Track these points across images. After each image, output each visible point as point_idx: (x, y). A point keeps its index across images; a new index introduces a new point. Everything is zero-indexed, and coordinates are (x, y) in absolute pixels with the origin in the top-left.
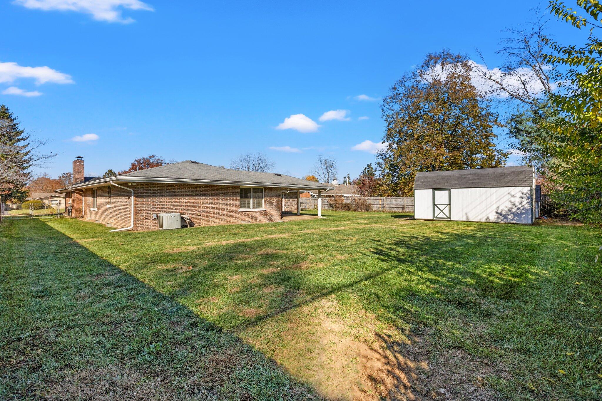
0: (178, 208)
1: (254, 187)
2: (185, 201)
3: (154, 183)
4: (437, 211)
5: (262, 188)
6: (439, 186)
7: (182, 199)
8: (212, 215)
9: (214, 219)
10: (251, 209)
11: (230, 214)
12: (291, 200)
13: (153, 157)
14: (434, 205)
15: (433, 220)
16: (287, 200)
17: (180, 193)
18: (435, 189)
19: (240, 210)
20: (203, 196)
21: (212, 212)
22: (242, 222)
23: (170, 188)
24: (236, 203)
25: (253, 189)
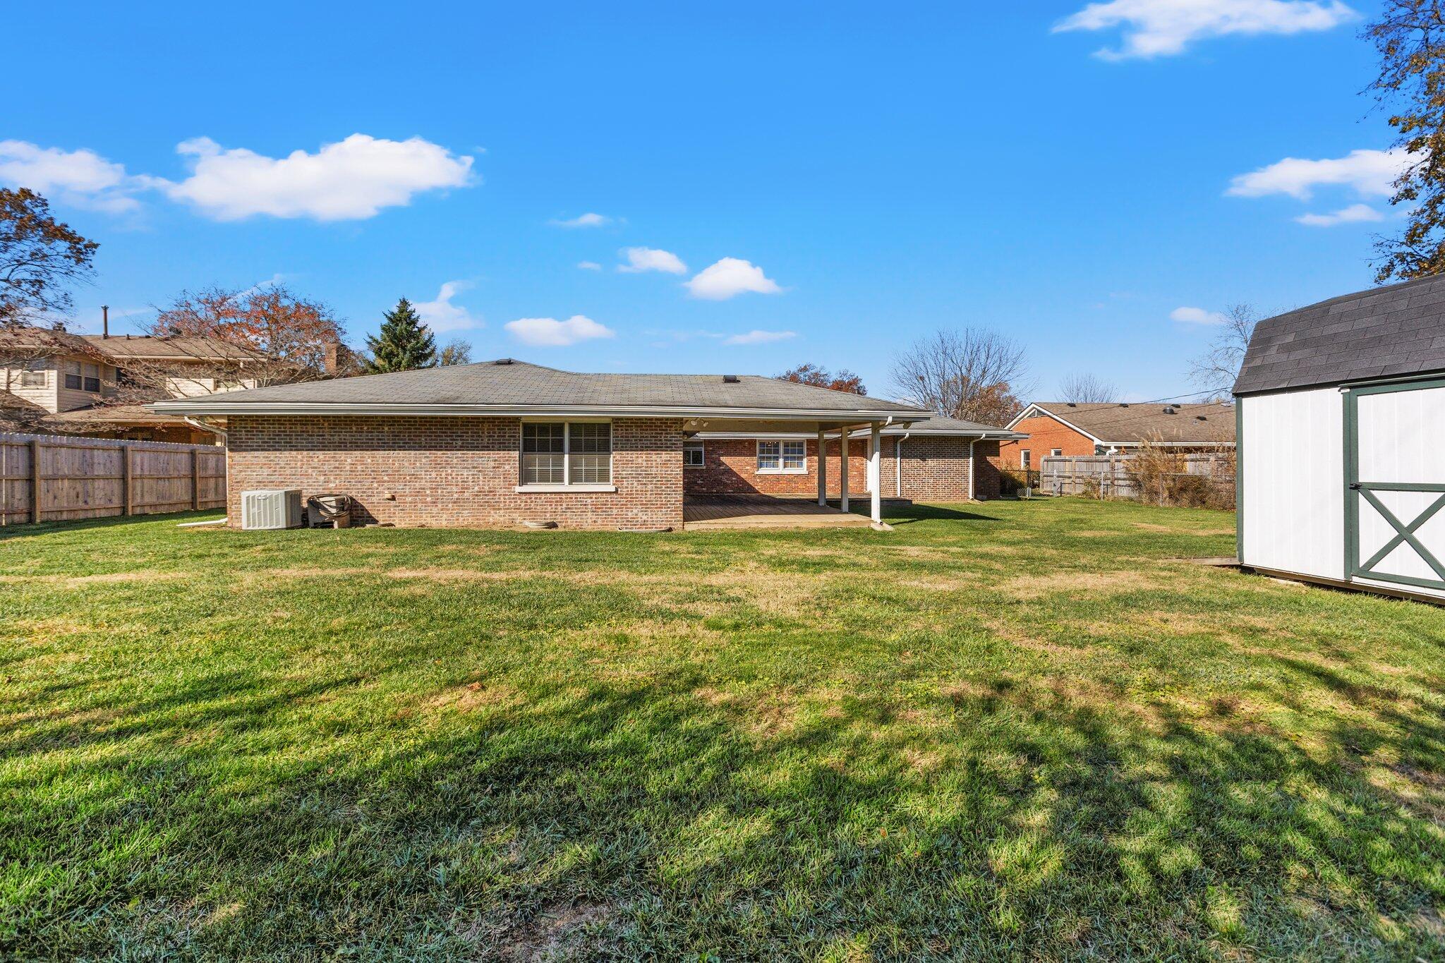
0: (332, 478)
1: (574, 421)
2: (349, 460)
3: (270, 416)
4: (1374, 532)
5: (607, 421)
6: (1382, 362)
7: (341, 455)
8: (429, 499)
9: (435, 510)
10: (566, 487)
11: (487, 499)
12: (931, 463)
13: (805, 369)
14: (1353, 487)
15: (1346, 588)
16: (915, 462)
17: (336, 438)
18: (1358, 385)
19: (518, 489)
20: (401, 448)
21: (428, 492)
22: (527, 523)
23: (310, 427)
24: (507, 467)
25: (571, 425)
